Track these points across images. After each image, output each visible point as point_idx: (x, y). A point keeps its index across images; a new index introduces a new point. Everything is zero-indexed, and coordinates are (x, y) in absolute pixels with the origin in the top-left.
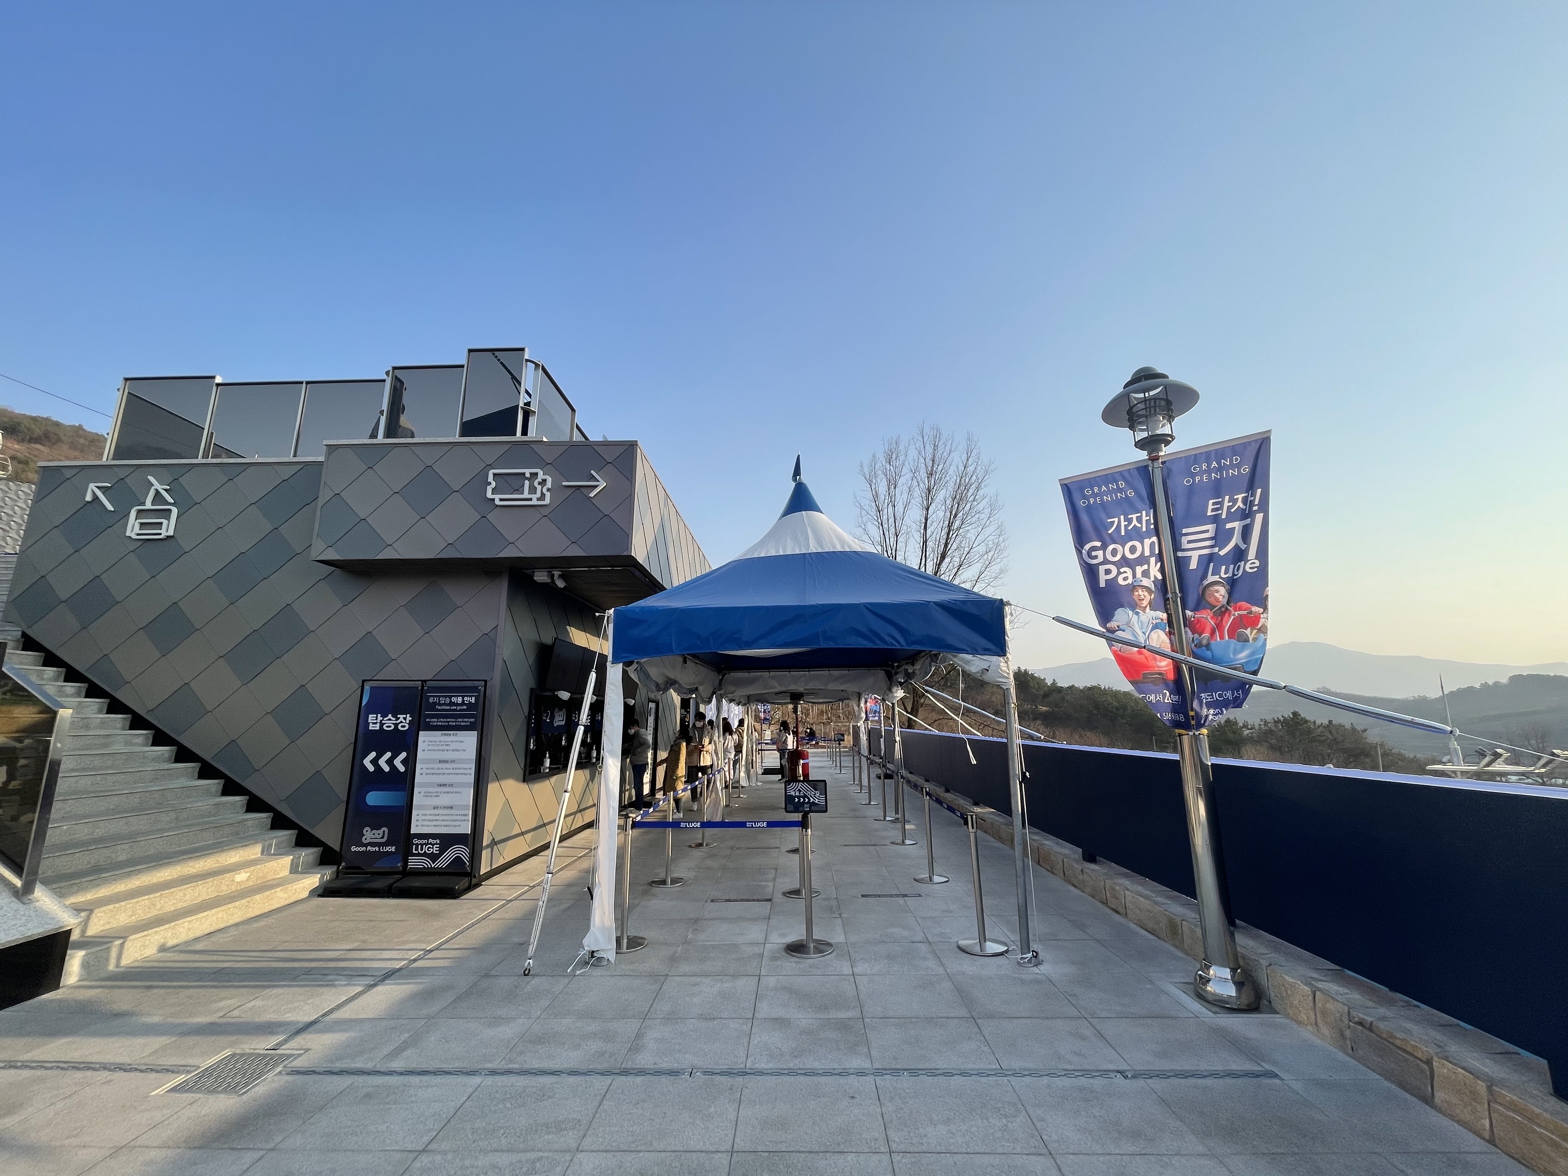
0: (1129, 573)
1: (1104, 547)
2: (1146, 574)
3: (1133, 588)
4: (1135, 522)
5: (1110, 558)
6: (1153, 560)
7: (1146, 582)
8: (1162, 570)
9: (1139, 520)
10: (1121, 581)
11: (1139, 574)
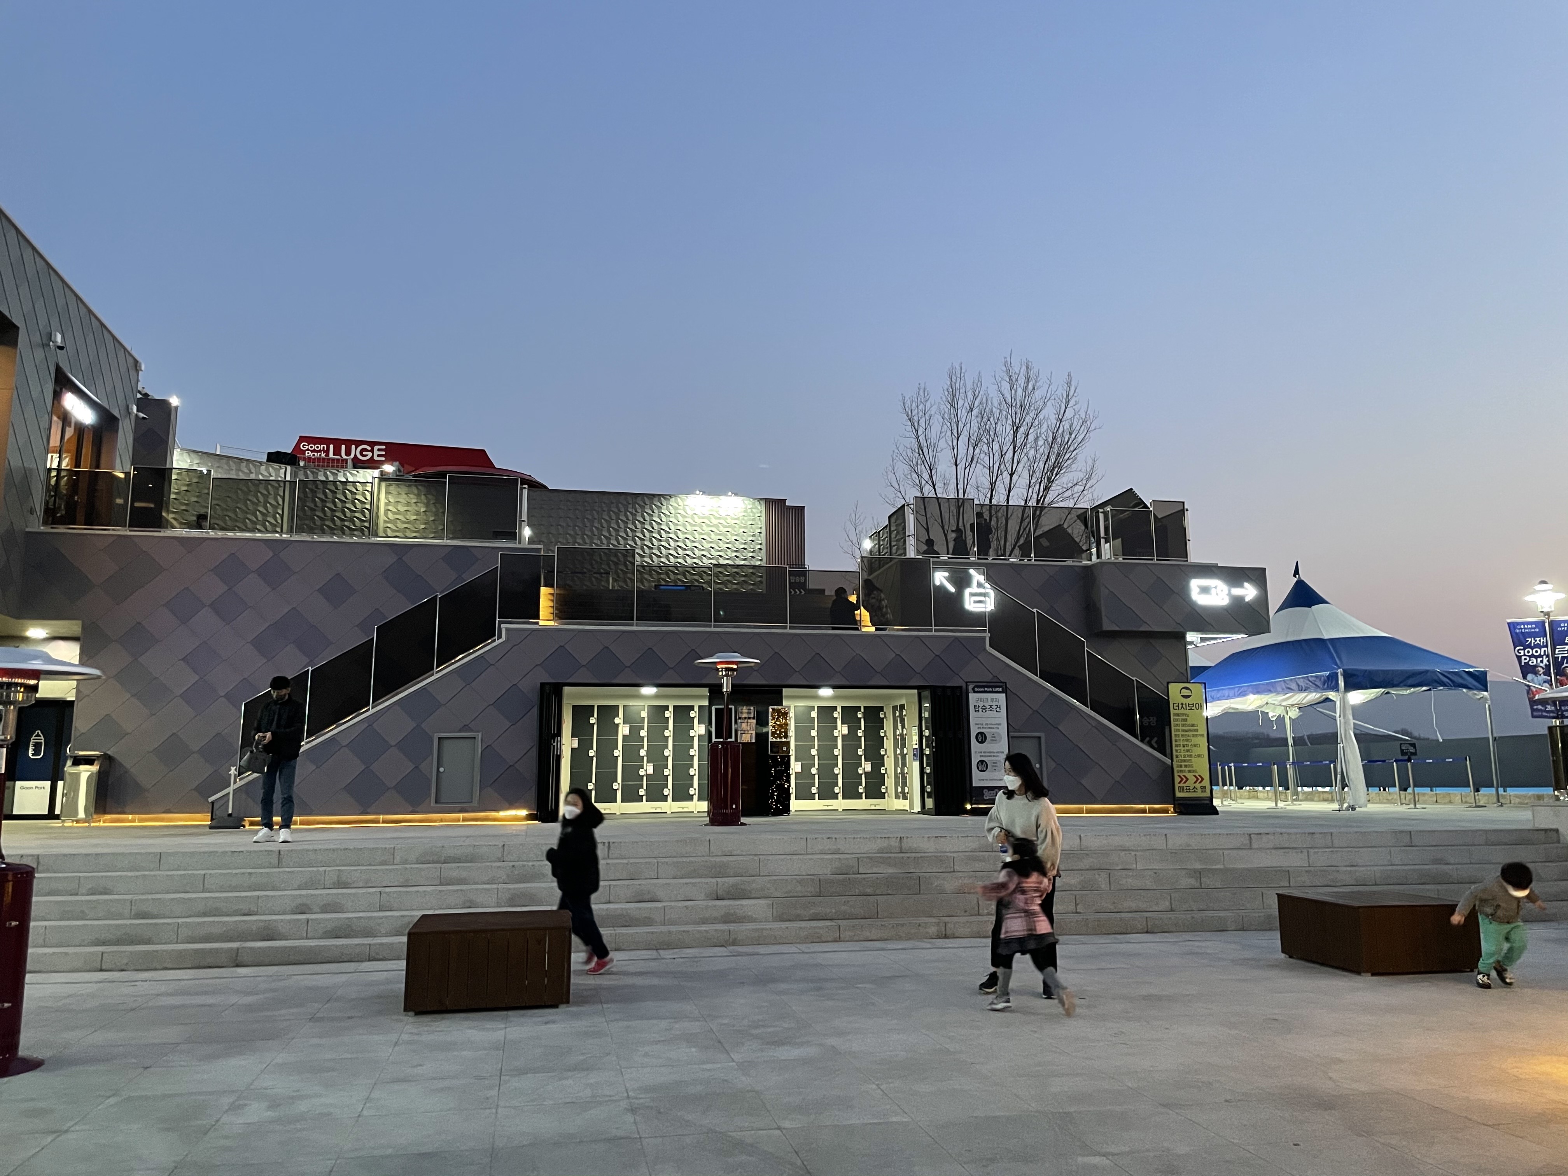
0: (1534, 660)
1: (1524, 650)
2: (1542, 661)
3: (1536, 666)
4: (1538, 642)
5: (1526, 654)
6: (1545, 657)
7: (1541, 665)
8: (1548, 661)
9: (1540, 641)
10: (1530, 663)
11: (1539, 661)
